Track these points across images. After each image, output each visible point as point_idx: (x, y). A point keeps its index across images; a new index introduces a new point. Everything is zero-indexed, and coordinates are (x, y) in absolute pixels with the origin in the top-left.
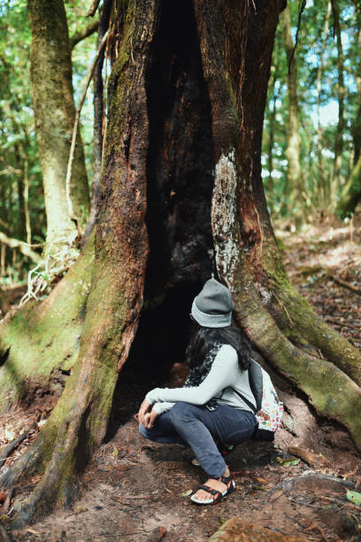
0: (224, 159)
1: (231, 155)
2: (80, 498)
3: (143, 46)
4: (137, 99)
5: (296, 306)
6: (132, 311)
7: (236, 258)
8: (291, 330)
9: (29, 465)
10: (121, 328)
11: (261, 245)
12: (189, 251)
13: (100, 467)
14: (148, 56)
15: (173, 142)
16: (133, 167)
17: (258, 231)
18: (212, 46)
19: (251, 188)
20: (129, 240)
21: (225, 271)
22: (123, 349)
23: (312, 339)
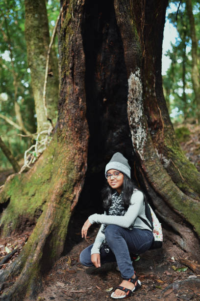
0: (133, 76)
1: (138, 72)
2: (42, 291)
3: (79, 8)
4: (77, 42)
5: (185, 168)
6: (80, 173)
7: (145, 138)
8: (183, 183)
9: (15, 269)
10: (72, 184)
11: (163, 130)
12: (117, 135)
13: (59, 271)
14: (83, 14)
15: (103, 68)
16: (77, 84)
17: (160, 121)
18: (121, 4)
19: (155, 94)
20: (76, 130)
21: (138, 147)
22: (75, 197)
23: (196, 189)
